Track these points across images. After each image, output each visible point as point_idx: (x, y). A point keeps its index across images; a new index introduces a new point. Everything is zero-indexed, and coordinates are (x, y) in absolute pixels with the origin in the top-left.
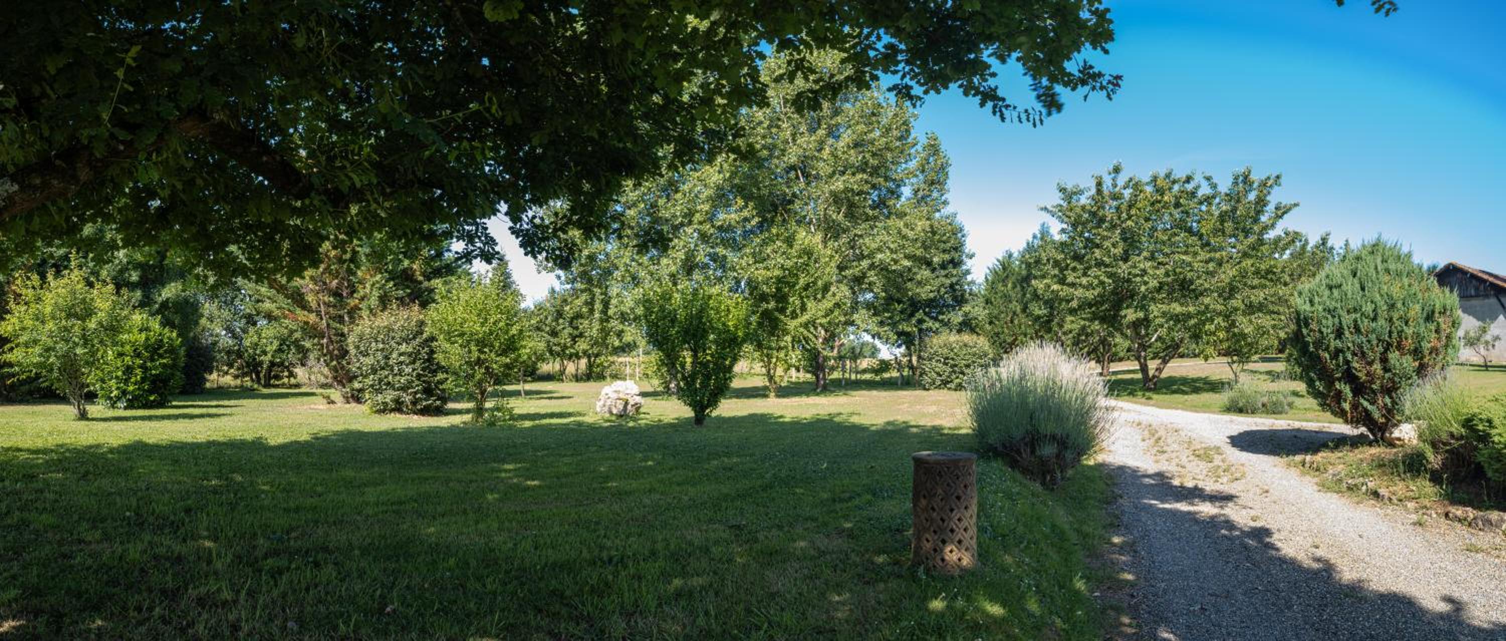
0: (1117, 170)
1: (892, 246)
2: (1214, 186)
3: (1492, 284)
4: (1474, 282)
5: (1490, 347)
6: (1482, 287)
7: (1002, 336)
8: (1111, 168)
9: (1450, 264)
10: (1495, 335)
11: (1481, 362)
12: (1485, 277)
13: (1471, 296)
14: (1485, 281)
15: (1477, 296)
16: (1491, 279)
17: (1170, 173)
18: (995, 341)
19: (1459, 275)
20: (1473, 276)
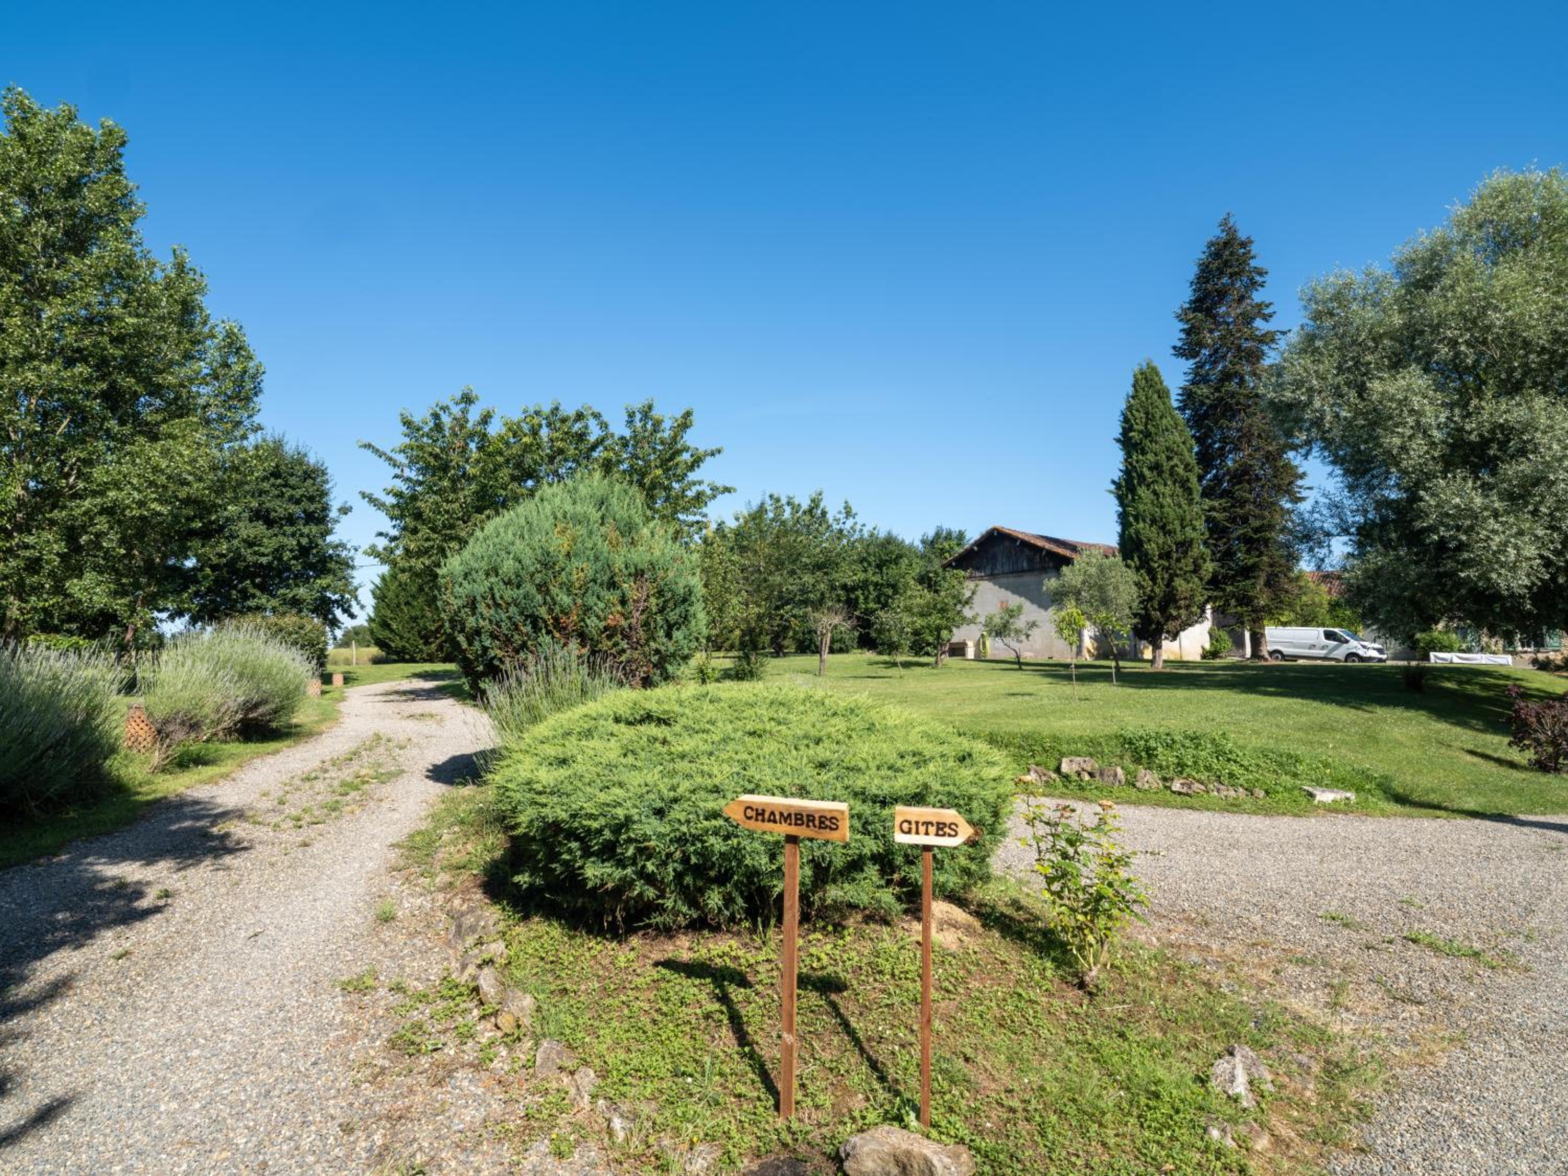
0: (467, 399)
1: (135, 481)
2: (604, 426)
3: (1050, 554)
4: (1027, 552)
5: (1023, 638)
6: (1037, 557)
7: (421, 622)
8: (458, 395)
9: (994, 529)
10: (1032, 620)
11: (1011, 656)
12: (1040, 543)
13: (1023, 571)
14: (1040, 549)
15: (1031, 570)
16: (1048, 546)
17: (557, 409)
18: (412, 628)
19: (1007, 544)
20: (1025, 544)
